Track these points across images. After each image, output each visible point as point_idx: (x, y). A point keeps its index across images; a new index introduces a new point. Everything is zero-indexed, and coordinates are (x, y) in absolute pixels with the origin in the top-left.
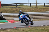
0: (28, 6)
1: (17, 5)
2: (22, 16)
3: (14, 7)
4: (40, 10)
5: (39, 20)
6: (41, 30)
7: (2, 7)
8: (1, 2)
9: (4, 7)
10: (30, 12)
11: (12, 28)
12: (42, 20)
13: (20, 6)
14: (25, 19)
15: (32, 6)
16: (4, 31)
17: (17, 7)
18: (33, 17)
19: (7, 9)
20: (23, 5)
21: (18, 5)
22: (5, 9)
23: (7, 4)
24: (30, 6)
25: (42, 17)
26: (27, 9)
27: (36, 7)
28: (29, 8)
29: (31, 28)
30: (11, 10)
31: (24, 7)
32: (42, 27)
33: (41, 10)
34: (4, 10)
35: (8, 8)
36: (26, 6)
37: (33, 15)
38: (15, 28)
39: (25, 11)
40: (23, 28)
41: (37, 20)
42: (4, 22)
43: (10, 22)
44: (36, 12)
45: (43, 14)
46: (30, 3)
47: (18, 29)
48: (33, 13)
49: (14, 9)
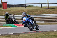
0: (38, 7)
1: (25, 6)
2: (25, 19)
3: (23, 8)
4: (52, 12)
5: (51, 24)
6: (54, 35)
7: (8, 8)
8: (7, 2)
9: (10, 8)
10: (41, 14)
11: (20, 33)
12: (55, 24)
13: (30, 8)
14: (29, 23)
15: (43, 7)
16: (11, 37)
17: (25, 8)
18: (44, 21)
19: (14, 11)
20: (32, 6)
21: (27, 6)
22: (12, 10)
23: (14, 5)
24: (41, 7)
25: (55, 20)
26: (38, 11)
27: (48, 8)
28: (40, 10)
29: (43, 33)
30: (19, 12)
31: (34, 8)
32: (55, 32)
33: (54, 11)
34: (11, 12)
35: (16, 10)
36: (37, 7)
37: (44, 17)
38: (23, 33)
39: (35, 13)
40: (33, 34)
41: (49, 24)
42: (11, 26)
43: (17, 26)
44: (48, 14)
45: (56, 17)
46: (41, 4)
47: (27, 34)
48: (44, 15)
49: (22, 10)
